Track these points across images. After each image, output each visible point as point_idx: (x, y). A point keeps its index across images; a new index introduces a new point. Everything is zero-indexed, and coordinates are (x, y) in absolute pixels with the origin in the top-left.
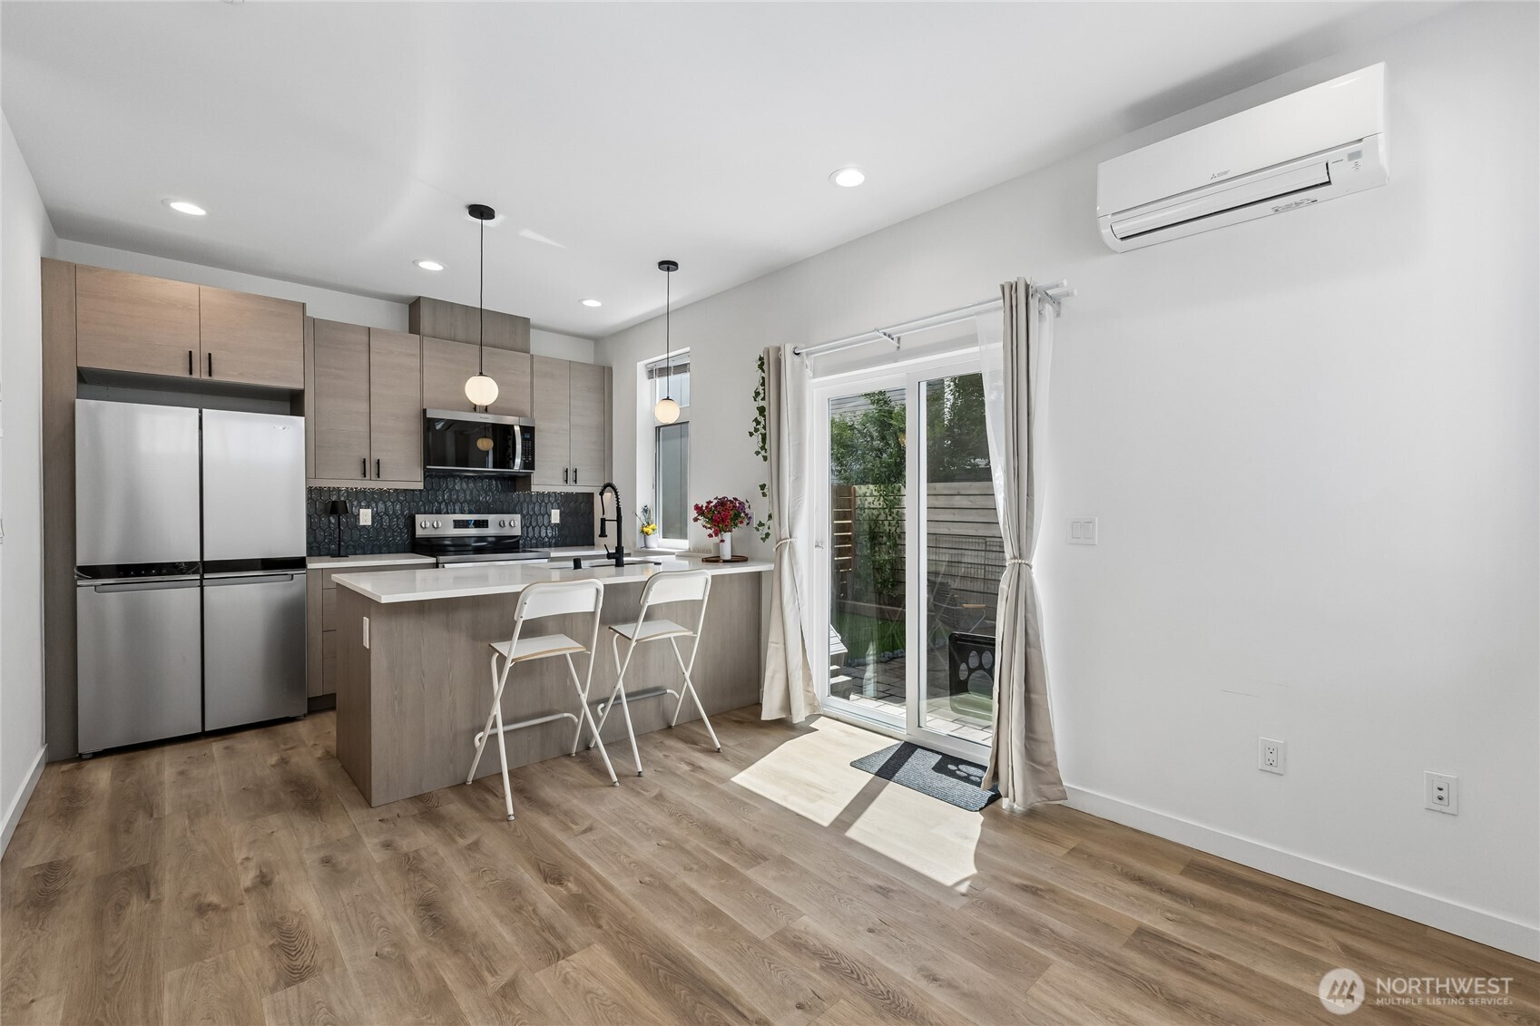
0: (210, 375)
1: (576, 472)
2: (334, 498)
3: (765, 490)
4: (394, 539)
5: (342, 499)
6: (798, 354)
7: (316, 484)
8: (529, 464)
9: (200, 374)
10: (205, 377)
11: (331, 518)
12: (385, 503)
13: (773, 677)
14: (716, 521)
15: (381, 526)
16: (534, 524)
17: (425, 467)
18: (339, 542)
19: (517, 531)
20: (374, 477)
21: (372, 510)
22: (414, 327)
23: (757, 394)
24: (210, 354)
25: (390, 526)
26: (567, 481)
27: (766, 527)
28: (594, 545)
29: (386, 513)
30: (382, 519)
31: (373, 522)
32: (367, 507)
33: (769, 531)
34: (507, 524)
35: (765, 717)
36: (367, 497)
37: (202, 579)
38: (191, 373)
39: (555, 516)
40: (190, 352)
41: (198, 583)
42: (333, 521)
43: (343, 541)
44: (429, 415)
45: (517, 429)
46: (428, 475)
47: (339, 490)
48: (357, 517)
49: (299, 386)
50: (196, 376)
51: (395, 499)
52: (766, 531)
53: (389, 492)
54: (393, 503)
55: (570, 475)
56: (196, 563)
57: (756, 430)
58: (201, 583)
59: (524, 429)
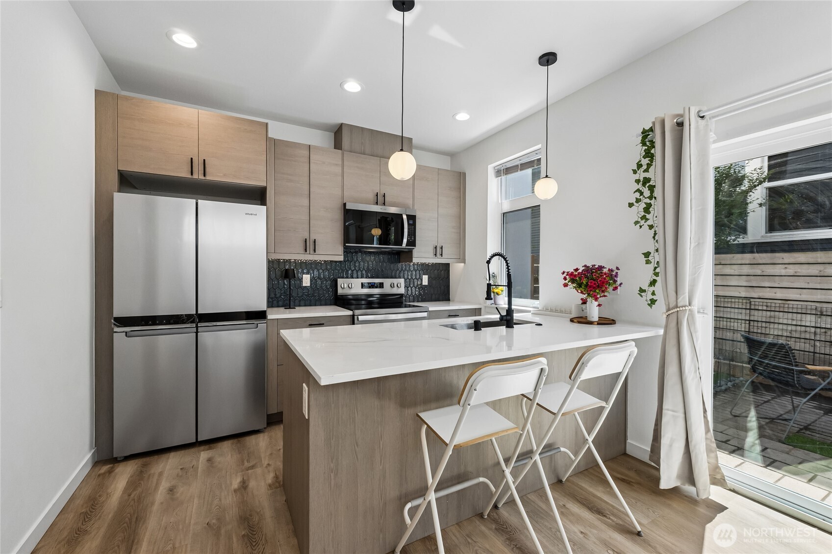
0: (204, 176)
1: (442, 248)
2: (287, 267)
3: (650, 258)
4: (324, 296)
5: (292, 268)
6: (702, 117)
7: (274, 257)
8: (412, 243)
9: (198, 176)
10: (201, 177)
11: (285, 281)
12: (318, 270)
13: (671, 446)
14: (590, 287)
15: (316, 287)
16: (411, 286)
17: (344, 245)
18: (290, 297)
19: (402, 290)
20: (312, 252)
21: (311, 276)
22: (338, 145)
23: (639, 166)
24: (204, 160)
25: (321, 287)
26: (436, 255)
27: (649, 293)
28: (449, 300)
29: (319, 278)
30: (316, 281)
31: (311, 284)
32: (307, 273)
33: (655, 298)
34: (395, 285)
35: (664, 485)
36: (309, 266)
37: (197, 327)
38: (192, 174)
39: (425, 280)
40: (192, 159)
41: (195, 330)
42: (286, 283)
43: (293, 296)
44: (347, 207)
45: (405, 217)
46: (347, 251)
47: (289, 261)
48: (301, 280)
49: (263, 184)
50: (195, 176)
51: (325, 268)
52: (650, 297)
53: (321, 263)
54: (323, 271)
55: (438, 250)
56: (193, 315)
57: (638, 201)
58: (197, 330)
59: (409, 217)
